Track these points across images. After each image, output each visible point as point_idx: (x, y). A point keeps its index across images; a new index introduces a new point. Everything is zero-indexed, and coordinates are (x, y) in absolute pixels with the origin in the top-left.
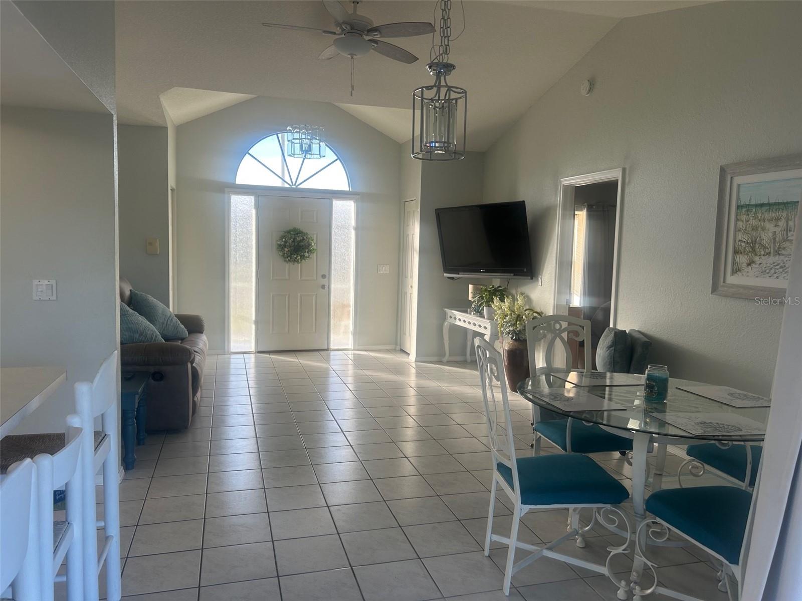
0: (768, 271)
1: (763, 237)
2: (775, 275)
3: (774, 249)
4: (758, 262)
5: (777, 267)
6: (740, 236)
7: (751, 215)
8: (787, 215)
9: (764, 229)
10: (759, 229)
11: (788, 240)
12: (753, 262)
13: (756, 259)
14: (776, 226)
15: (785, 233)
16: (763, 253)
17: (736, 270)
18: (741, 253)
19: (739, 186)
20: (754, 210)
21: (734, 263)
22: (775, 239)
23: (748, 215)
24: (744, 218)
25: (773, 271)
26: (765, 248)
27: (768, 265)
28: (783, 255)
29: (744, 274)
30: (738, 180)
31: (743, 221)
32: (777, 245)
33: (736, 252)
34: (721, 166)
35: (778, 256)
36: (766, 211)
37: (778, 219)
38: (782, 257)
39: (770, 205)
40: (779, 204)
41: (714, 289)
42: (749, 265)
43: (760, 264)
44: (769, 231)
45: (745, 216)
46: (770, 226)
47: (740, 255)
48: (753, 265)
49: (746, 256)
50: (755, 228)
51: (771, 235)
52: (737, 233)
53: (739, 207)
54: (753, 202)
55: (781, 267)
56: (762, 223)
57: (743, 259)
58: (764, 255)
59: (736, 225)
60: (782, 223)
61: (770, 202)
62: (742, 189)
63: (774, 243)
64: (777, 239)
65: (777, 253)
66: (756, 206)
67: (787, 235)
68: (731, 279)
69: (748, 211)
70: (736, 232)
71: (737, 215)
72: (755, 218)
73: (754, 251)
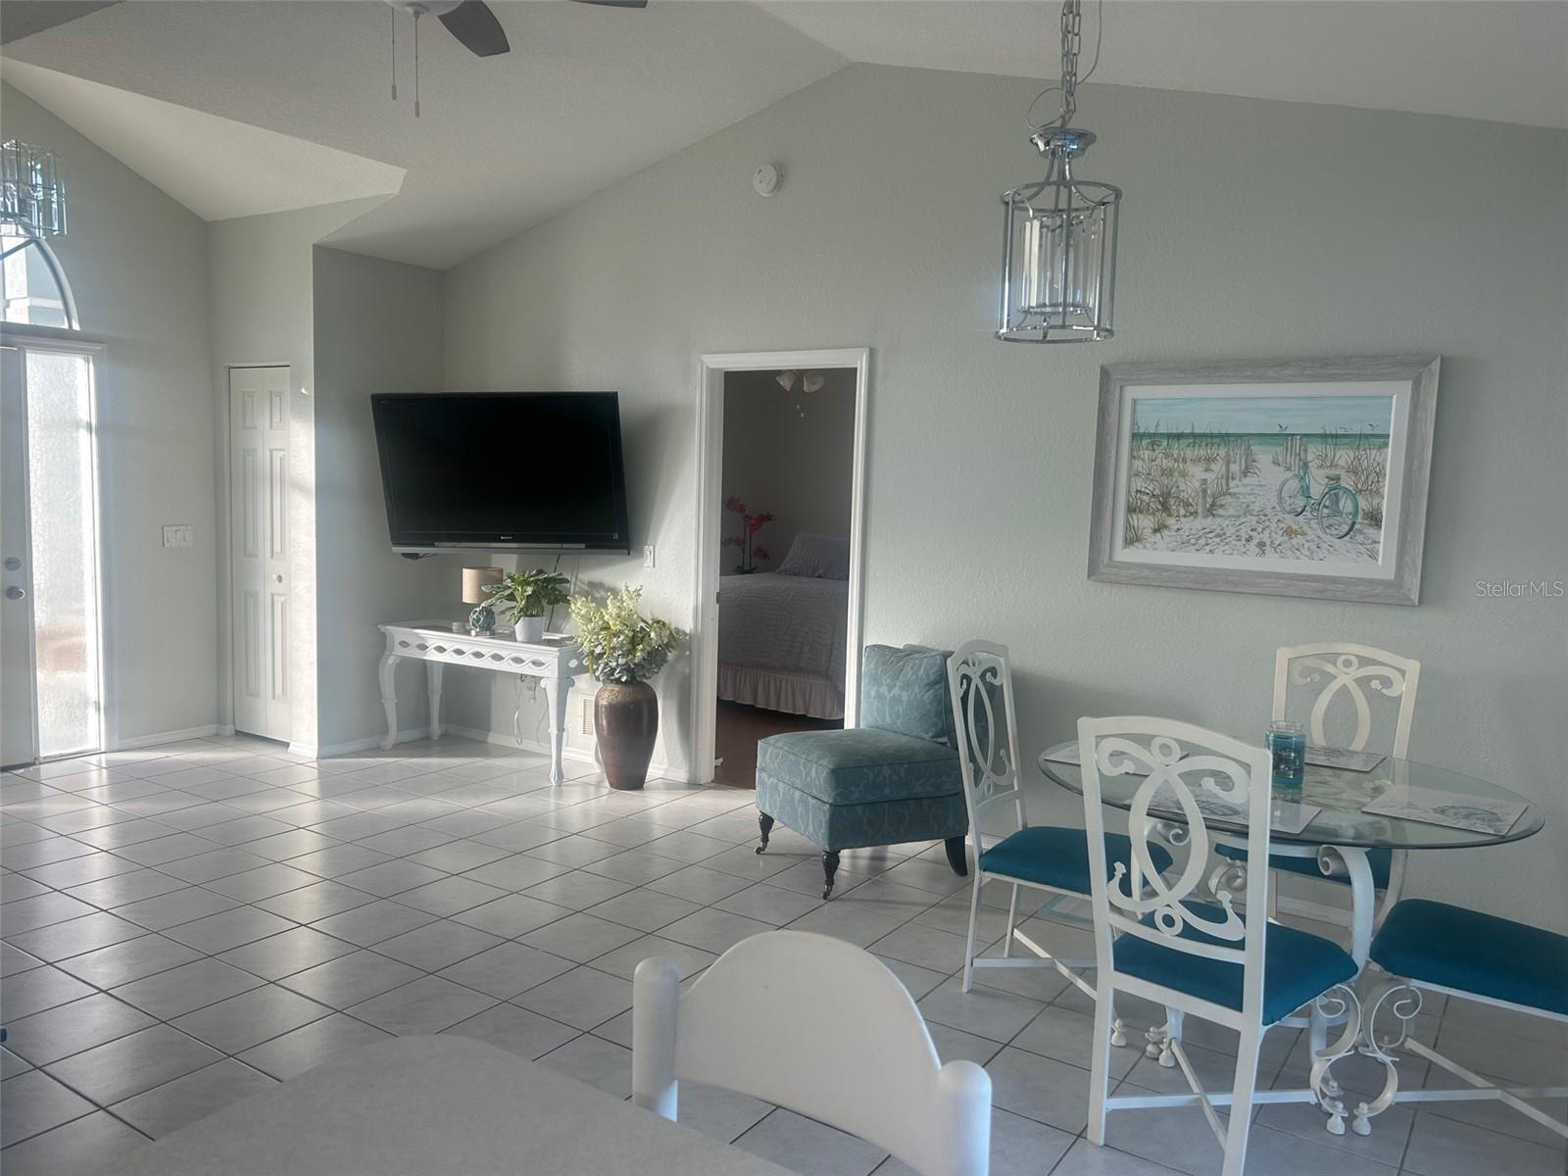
0: (1193, 541)
1: (1183, 487)
2: (1208, 548)
3: (1204, 505)
4: (1175, 527)
5: (1210, 535)
6: (1139, 484)
7: (1159, 452)
8: (1228, 454)
9: (1183, 474)
10: (1176, 474)
11: (1230, 494)
12: (1165, 527)
13: (1171, 521)
14: (1207, 470)
15: (1224, 482)
16: (1182, 512)
17: (1133, 539)
18: (1141, 512)
19: (1135, 401)
20: (1165, 443)
21: (1129, 527)
22: (1204, 491)
23: (1153, 450)
24: (1146, 454)
25: (1202, 541)
26: (1188, 504)
27: (1193, 532)
28: (1221, 516)
29: (1148, 545)
30: (1132, 392)
31: (1143, 460)
32: (1209, 500)
33: (1131, 510)
34: (1102, 367)
35: (1211, 518)
36: (1188, 446)
37: (1209, 460)
38: (1218, 520)
39: (1196, 437)
40: (1212, 436)
41: (1092, 572)
42: (1156, 531)
43: (1178, 529)
44: (1195, 478)
45: (1147, 452)
46: (1197, 472)
47: (1140, 516)
48: (1166, 532)
49: (1151, 517)
50: (1167, 473)
51: (1197, 484)
52: (1133, 479)
53: (1136, 436)
54: (1162, 430)
55: (1218, 536)
56: (1181, 466)
57: (1144, 522)
58: (1184, 516)
59: (1130, 465)
60: (1218, 467)
61: (1196, 432)
62: (1139, 408)
63: (1204, 497)
64: (1209, 492)
65: (1211, 511)
66: (1170, 436)
67: (1228, 484)
68: (1124, 555)
69: (1153, 443)
70: (1130, 476)
71: (1132, 450)
72: (1167, 456)
73: (1165, 508)
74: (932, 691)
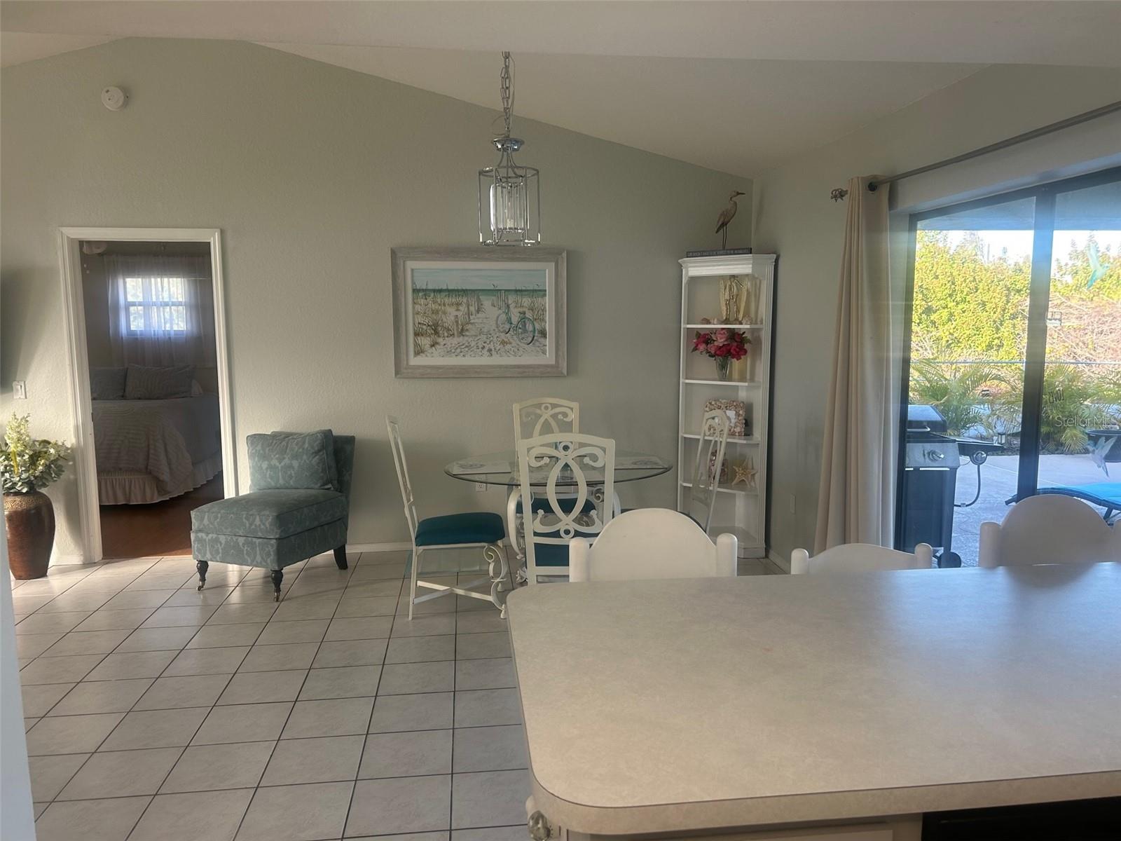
0: (453, 351)
1: (445, 320)
2: (462, 354)
3: (457, 330)
4: (442, 344)
5: (463, 347)
6: (420, 319)
7: (430, 300)
8: (468, 301)
9: (445, 313)
10: (440, 313)
11: (472, 324)
12: (437, 343)
13: (440, 340)
14: (458, 310)
15: (467, 316)
16: (446, 334)
17: (419, 351)
18: (422, 335)
19: (412, 270)
20: (432, 295)
21: (416, 345)
22: (457, 322)
23: (426, 299)
24: (422, 301)
25: (459, 350)
26: (449, 330)
27: (453, 345)
28: (467, 336)
29: (428, 355)
30: (411, 264)
31: (421, 305)
32: (460, 327)
33: (416, 334)
34: (392, 249)
35: (462, 337)
36: (446, 296)
37: (458, 304)
38: (466, 338)
39: (450, 292)
40: (458, 290)
41: (397, 373)
42: (432, 346)
43: (445, 345)
44: (451, 315)
45: (422, 300)
46: (451, 311)
47: (423, 338)
48: (437, 346)
49: (428, 338)
50: (436, 312)
51: (453, 318)
52: (416, 316)
53: (415, 291)
54: (430, 287)
55: (467, 347)
56: (443, 308)
57: (425, 342)
58: (447, 337)
59: (414, 308)
60: (463, 308)
61: (449, 288)
62: (415, 274)
63: (457, 326)
64: (460, 322)
65: (462, 333)
66: (434, 291)
67: (469, 318)
68: (415, 361)
69: (425, 295)
70: (414, 315)
71: (413, 299)
72: (434, 302)
73: (436, 333)
74: (317, 457)
